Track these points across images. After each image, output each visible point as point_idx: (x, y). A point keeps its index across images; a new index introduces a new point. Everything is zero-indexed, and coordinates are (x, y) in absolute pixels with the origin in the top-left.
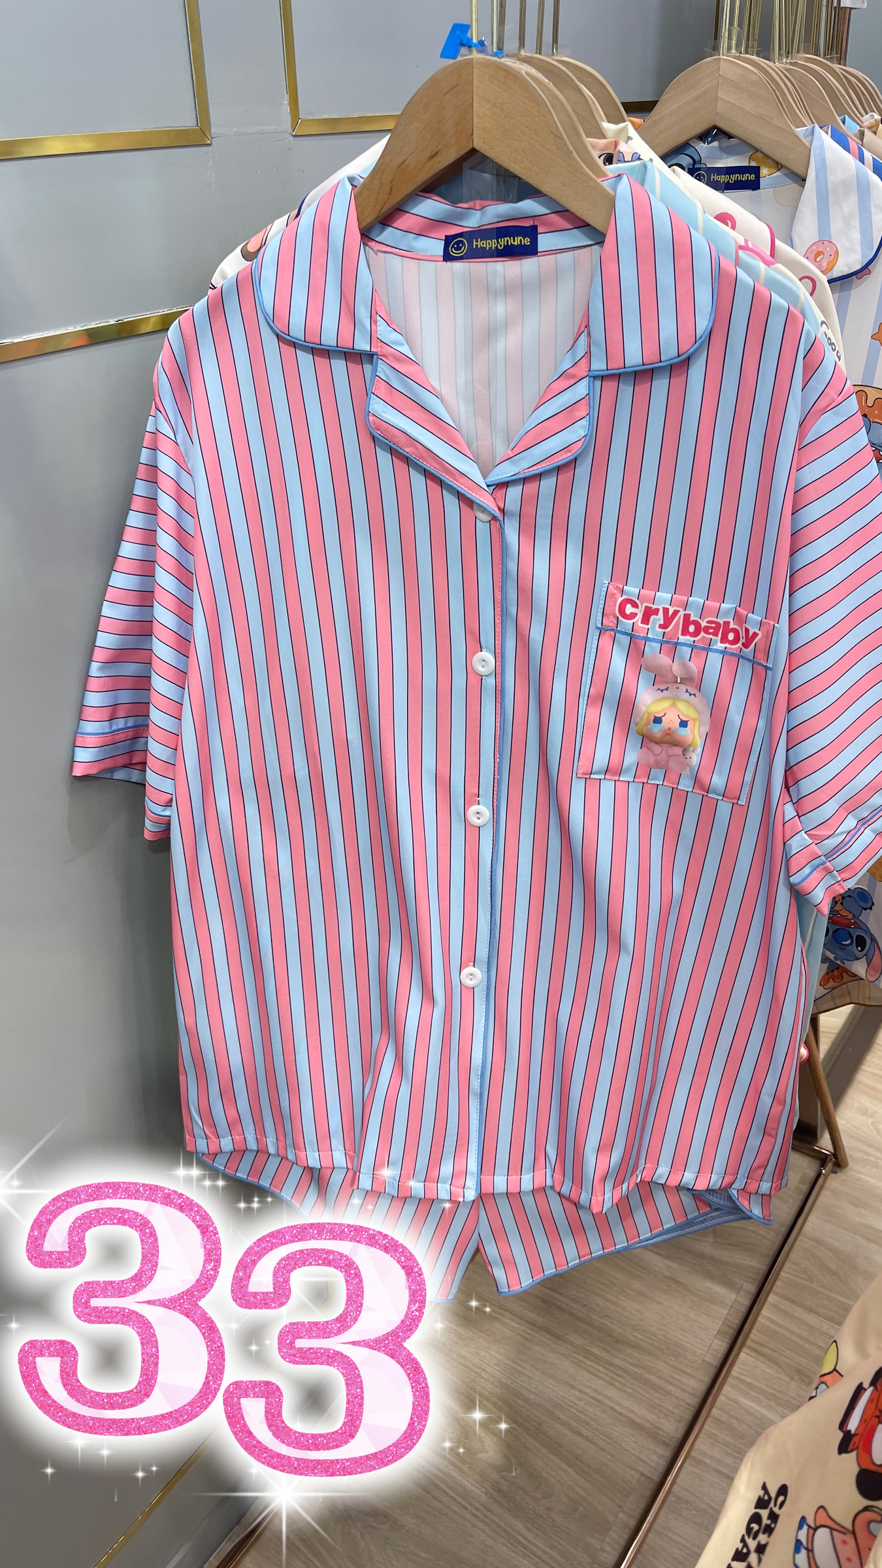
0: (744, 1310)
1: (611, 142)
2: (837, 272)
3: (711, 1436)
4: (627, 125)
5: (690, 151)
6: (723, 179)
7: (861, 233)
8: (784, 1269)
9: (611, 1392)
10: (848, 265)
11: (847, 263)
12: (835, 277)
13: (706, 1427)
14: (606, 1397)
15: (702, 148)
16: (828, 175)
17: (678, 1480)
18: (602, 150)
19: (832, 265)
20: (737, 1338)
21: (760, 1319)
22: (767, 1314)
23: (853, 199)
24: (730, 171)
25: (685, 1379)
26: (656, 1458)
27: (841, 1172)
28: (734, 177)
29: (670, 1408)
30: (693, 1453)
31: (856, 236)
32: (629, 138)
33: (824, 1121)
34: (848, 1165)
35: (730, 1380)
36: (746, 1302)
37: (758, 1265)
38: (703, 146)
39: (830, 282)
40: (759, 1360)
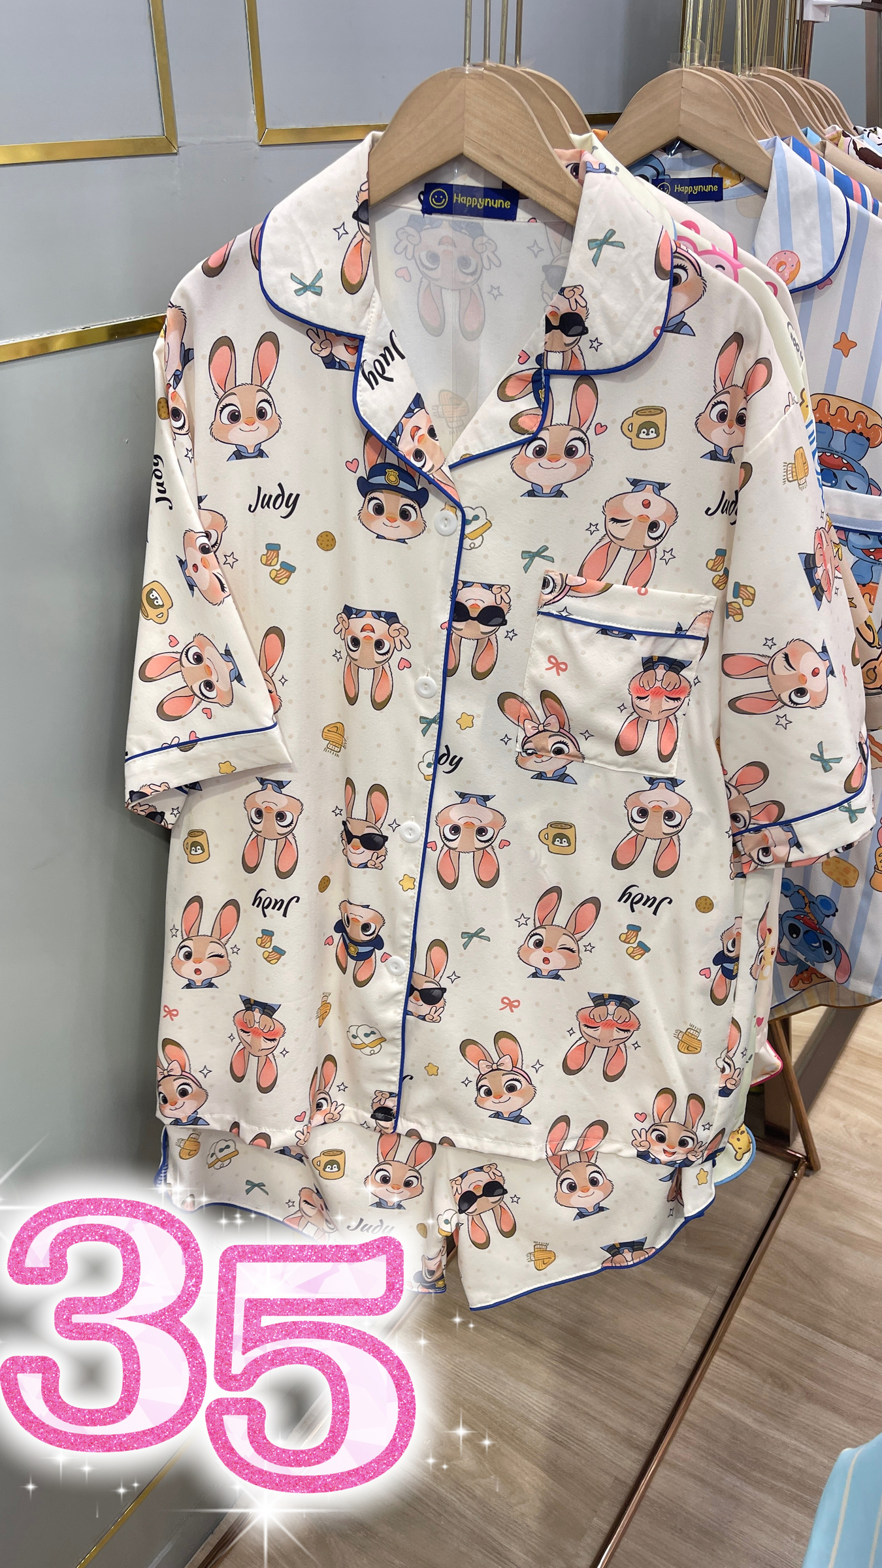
0: (717, 1313)
1: (578, 152)
2: (798, 283)
3: (685, 1439)
4: (591, 136)
5: (653, 162)
6: (687, 190)
7: (822, 244)
8: (757, 1272)
9: (586, 1397)
10: (810, 276)
11: (810, 272)
12: (797, 287)
13: (680, 1430)
14: (581, 1401)
15: (666, 159)
16: (789, 185)
17: (652, 1485)
18: (569, 160)
19: (794, 275)
20: (710, 1341)
21: (732, 1322)
22: (740, 1317)
23: (814, 211)
24: (693, 182)
25: (657, 1383)
26: (630, 1463)
27: (813, 1174)
28: (697, 188)
29: (643, 1411)
30: (667, 1457)
31: (817, 246)
32: (594, 148)
33: (795, 1122)
34: (820, 1168)
35: (703, 1383)
36: (720, 1305)
37: (729, 1268)
38: (666, 158)
39: (792, 292)
40: (732, 1363)
